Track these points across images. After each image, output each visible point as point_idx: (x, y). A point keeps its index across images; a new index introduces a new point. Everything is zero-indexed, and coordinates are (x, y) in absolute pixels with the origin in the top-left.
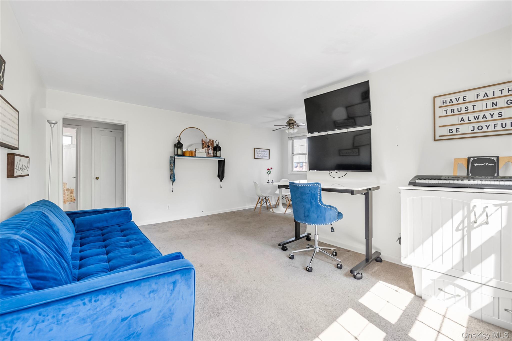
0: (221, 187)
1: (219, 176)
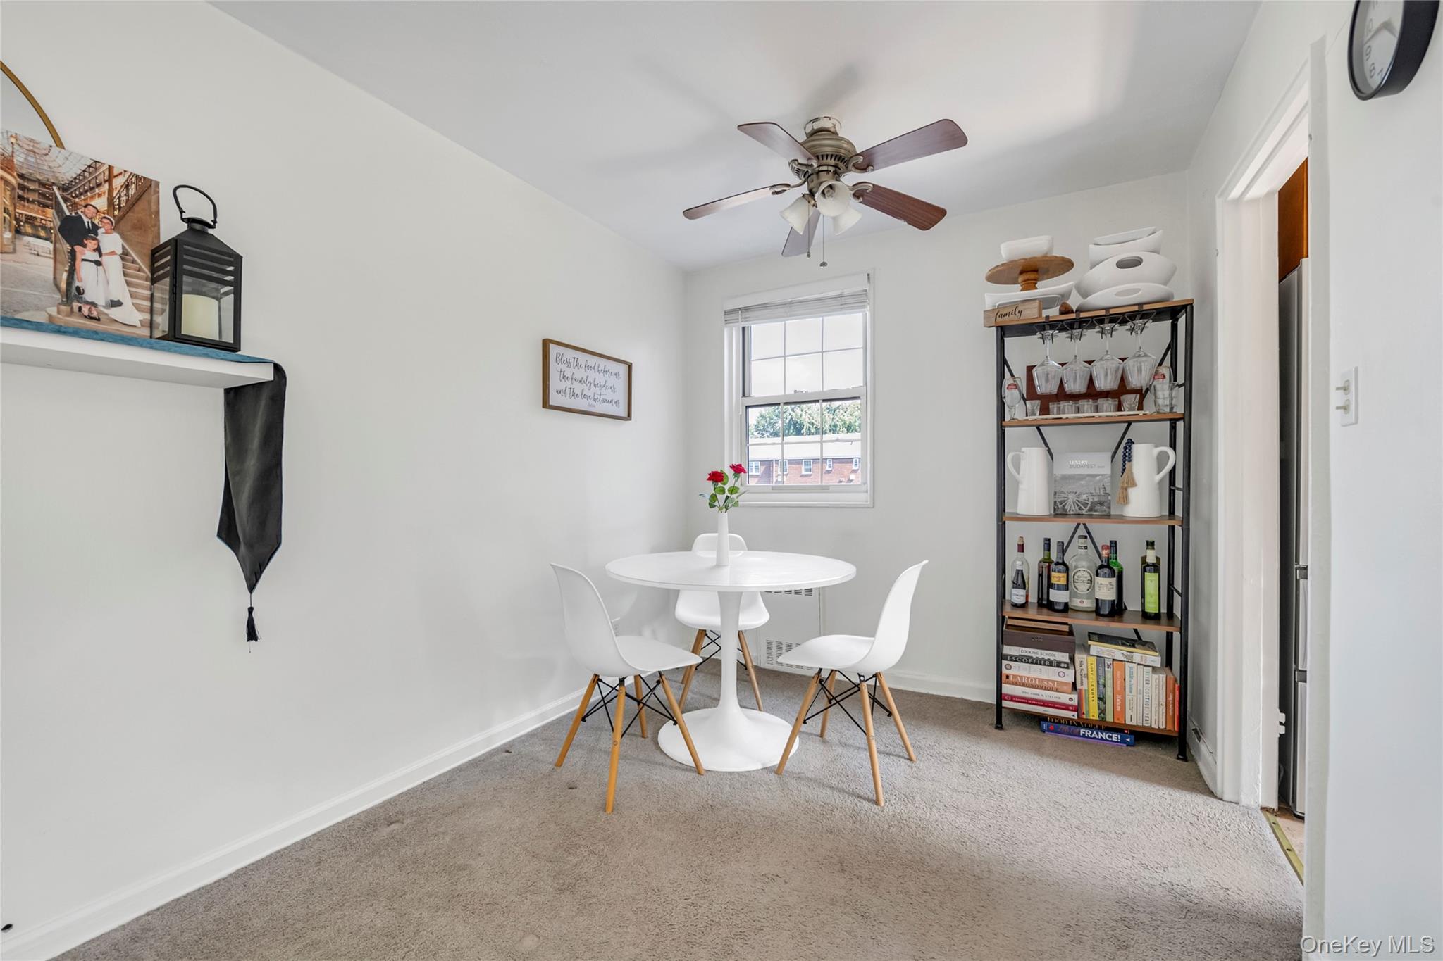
0: (252, 635)
1: (228, 532)
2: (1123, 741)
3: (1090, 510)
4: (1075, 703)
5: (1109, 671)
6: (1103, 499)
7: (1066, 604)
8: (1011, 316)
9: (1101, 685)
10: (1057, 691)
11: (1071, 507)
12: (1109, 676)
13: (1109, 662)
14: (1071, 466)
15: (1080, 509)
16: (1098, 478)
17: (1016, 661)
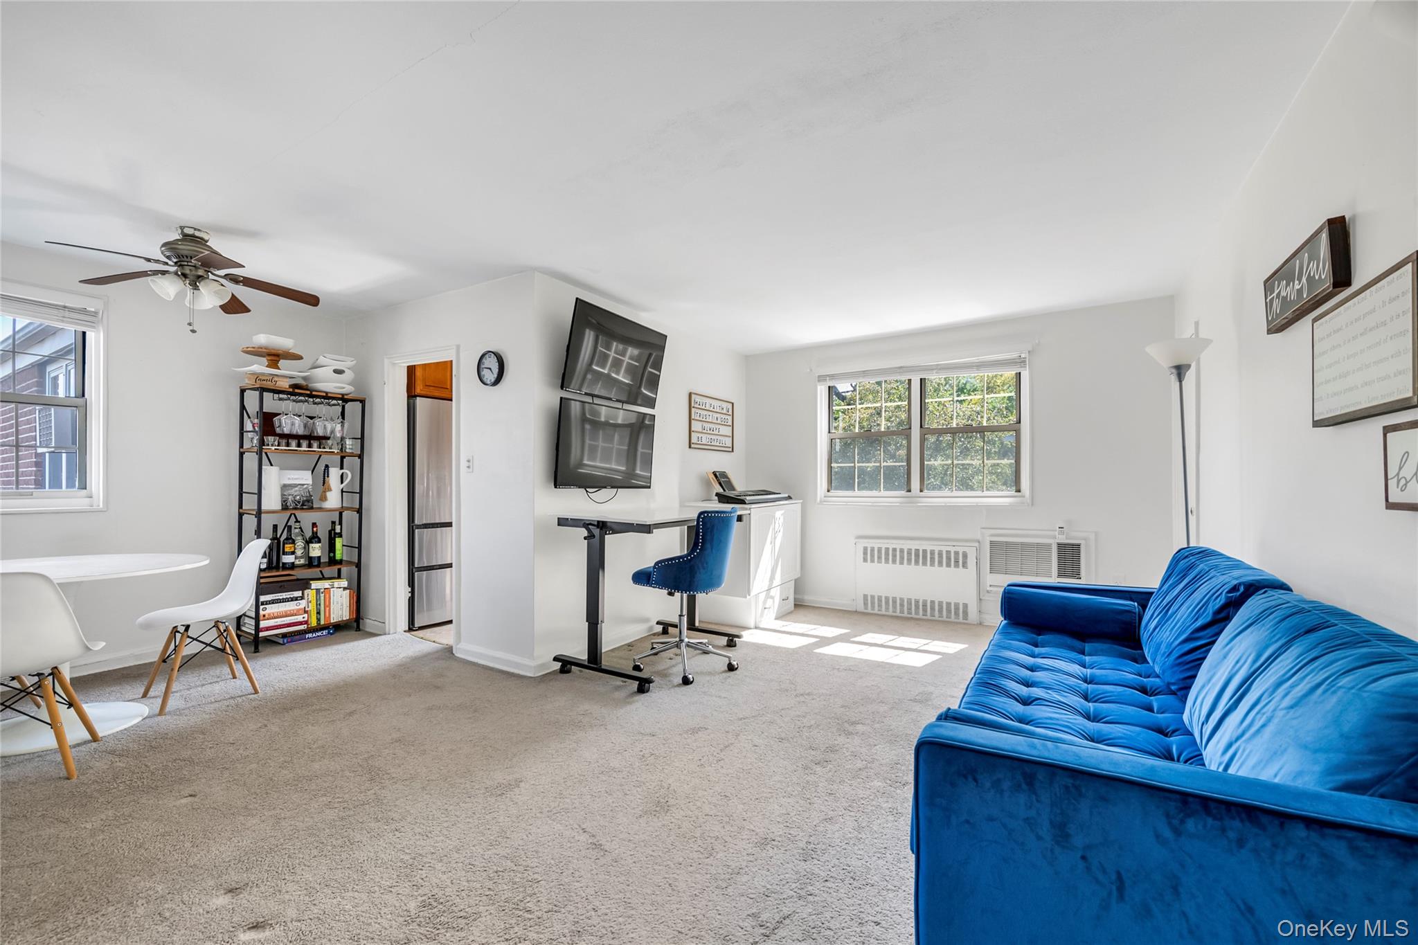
2: (329, 633)
3: (302, 505)
4: (306, 619)
5: (322, 595)
6: (309, 498)
7: (293, 563)
8: (268, 382)
9: (318, 605)
10: (296, 615)
11: (290, 504)
12: (322, 598)
13: (322, 591)
14: (289, 479)
15: (296, 505)
16: (305, 486)
17: (270, 604)
